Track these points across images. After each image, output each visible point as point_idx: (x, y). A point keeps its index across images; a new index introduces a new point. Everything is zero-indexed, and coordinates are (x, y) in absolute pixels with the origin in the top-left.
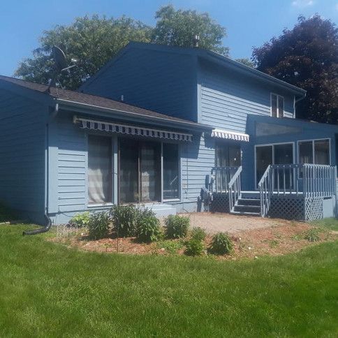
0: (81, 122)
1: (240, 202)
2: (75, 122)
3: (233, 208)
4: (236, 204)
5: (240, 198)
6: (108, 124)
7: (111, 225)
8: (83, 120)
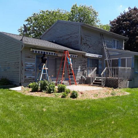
0: (33, 51)
1: (95, 81)
2: (31, 50)
3: (92, 83)
4: (94, 82)
5: (95, 79)
6: (46, 52)
7: (39, 87)
8: (34, 50)
